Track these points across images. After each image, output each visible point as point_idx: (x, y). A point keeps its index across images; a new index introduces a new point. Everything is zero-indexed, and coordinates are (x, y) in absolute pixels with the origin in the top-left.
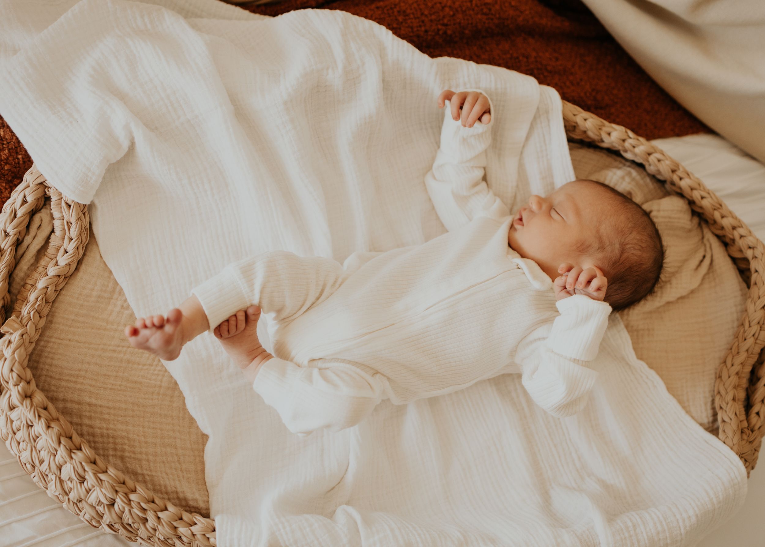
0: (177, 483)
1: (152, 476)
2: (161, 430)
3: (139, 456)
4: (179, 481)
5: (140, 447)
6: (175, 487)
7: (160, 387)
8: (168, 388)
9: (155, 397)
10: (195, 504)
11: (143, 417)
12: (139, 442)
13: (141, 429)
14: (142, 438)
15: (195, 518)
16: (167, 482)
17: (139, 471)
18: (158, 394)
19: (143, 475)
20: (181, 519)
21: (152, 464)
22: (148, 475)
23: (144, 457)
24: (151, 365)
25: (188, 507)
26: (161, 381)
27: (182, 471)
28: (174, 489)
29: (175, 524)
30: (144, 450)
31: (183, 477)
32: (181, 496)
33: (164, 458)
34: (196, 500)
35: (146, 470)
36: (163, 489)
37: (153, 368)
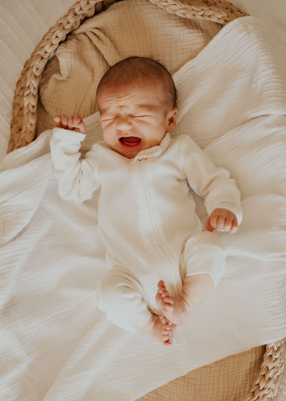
0: (240, 374)
1: (237, 389)
2: (209, 384)
3: (225, 397)
4: (240, 372)
5: (219, 396)
6: (243, 375)
7: (184, 386)
8: (184, 381)
9: (189, 388)
10: (253, 364)
11: (202, 395)
12: (216, 397)
13: (209, 396)
14: (214, 395)
15: (264, 367)
16: (241, 380)
17: (233, 396)
18: (188, 387)
19: (236, 394)
20: (264, 375)
21: (230, 389)
22: (236, 391)
23: (225, 394)
24: (170, 392)
25: (255, 367)
26: (180, 385)
27: (233, 371)
28: (245, 376)
29: (267, 379)
30: (221, 394)
31: (237, 370)
32: (248, 372)
33: (226, 382)
34: (251, 363)
35: (233, 392)
36: (245, 382)
37: (172, 391)
